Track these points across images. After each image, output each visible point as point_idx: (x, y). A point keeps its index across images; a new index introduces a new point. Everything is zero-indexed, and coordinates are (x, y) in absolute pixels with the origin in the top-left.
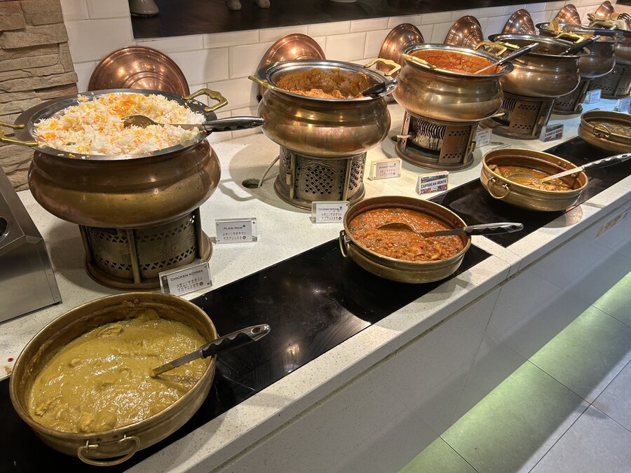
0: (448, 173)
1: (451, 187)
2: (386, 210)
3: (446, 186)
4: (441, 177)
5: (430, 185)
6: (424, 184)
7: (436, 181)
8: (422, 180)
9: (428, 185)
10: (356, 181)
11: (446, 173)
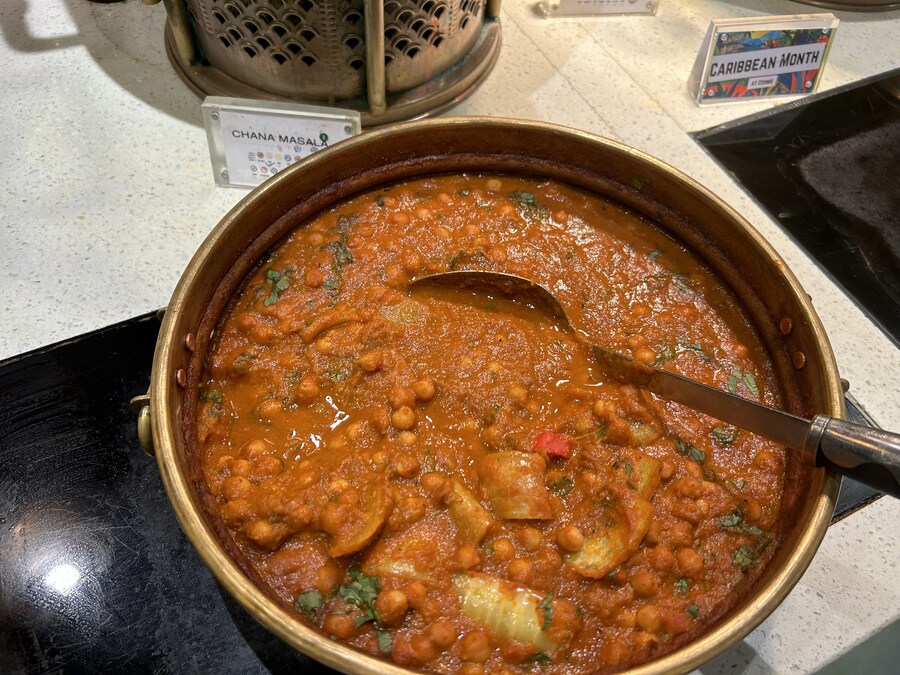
0: (835, 23)
1: (830, 80)
2: (495, 184)
3: (813, 75)
4: (802, 37)
5: (750, 65)
6: (725, 59)
7: (778, 53)
8: (720, 44)
9: (741, 66)
10: (431, 20)
11: (827, 20)
